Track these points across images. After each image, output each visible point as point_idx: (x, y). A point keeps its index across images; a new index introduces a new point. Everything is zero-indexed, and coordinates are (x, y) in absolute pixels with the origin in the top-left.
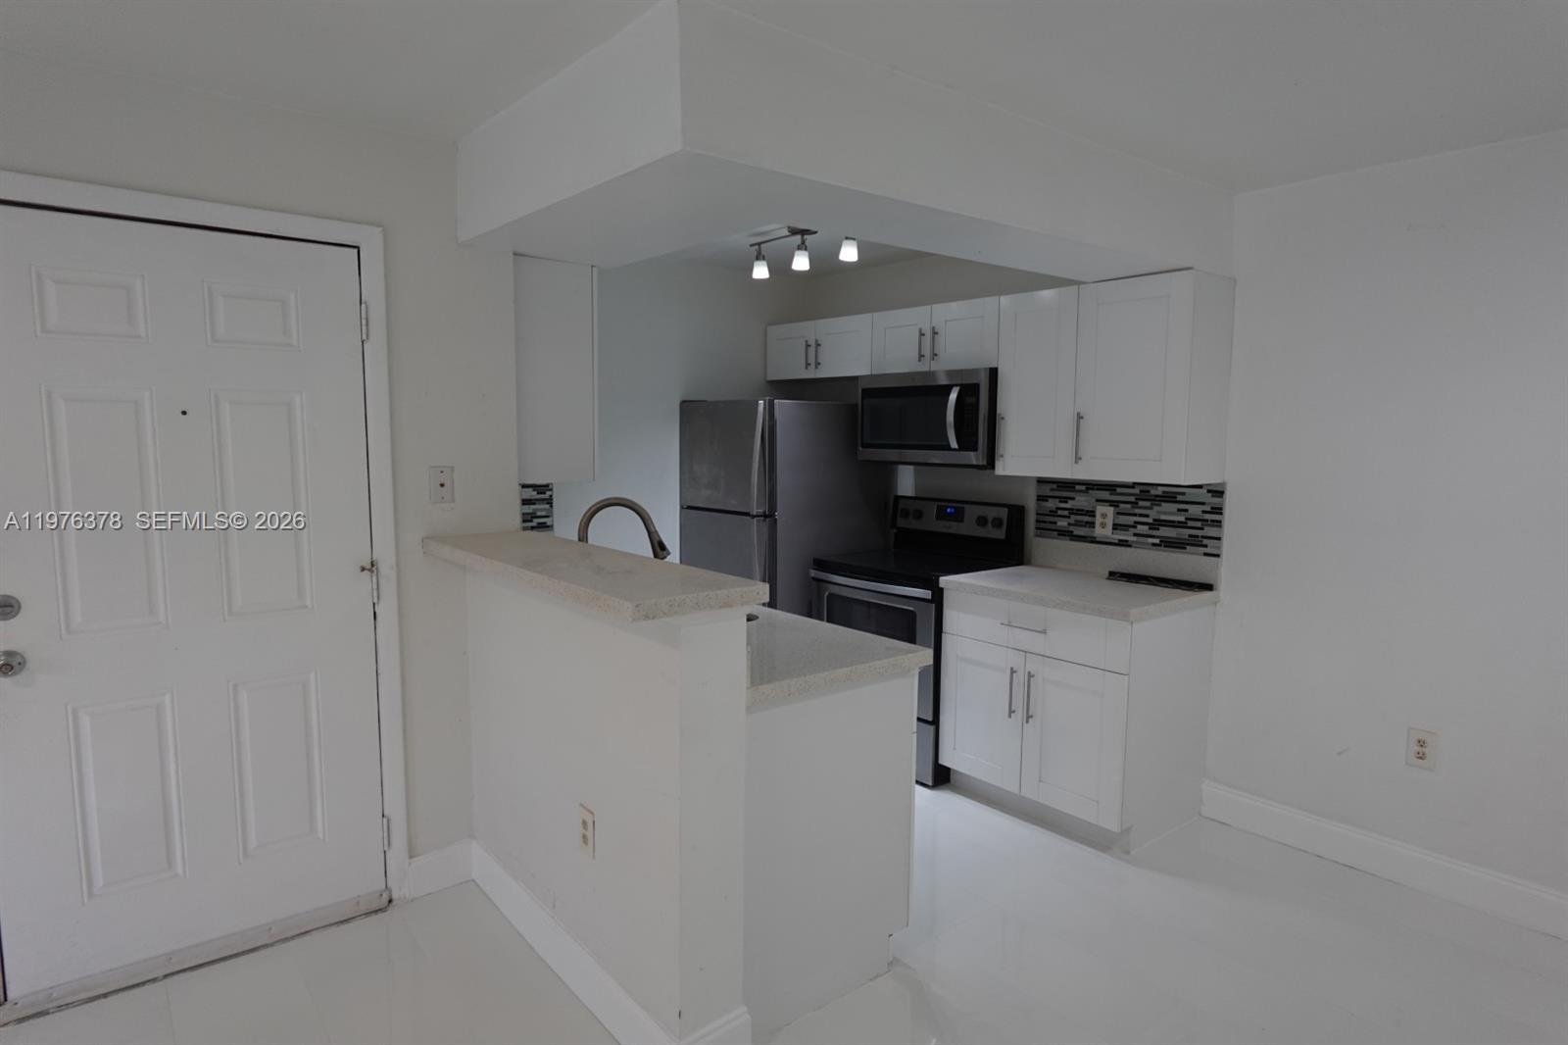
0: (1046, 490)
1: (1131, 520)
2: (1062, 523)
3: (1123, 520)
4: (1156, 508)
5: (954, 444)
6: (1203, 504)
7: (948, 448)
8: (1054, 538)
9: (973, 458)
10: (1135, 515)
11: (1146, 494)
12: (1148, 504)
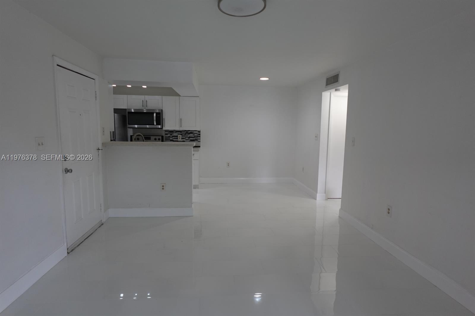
0: (167, 133)
1: (185, 137)
2: (171, 139)
3: (183, 137)
4: (189, 135)
5: (155, 124)
6: (197, 134)
7: (154, 125)
8: (169, 142)
9: (160, 127)
10: (185, 136)
11: (187, 132)
12: (187, 134)
